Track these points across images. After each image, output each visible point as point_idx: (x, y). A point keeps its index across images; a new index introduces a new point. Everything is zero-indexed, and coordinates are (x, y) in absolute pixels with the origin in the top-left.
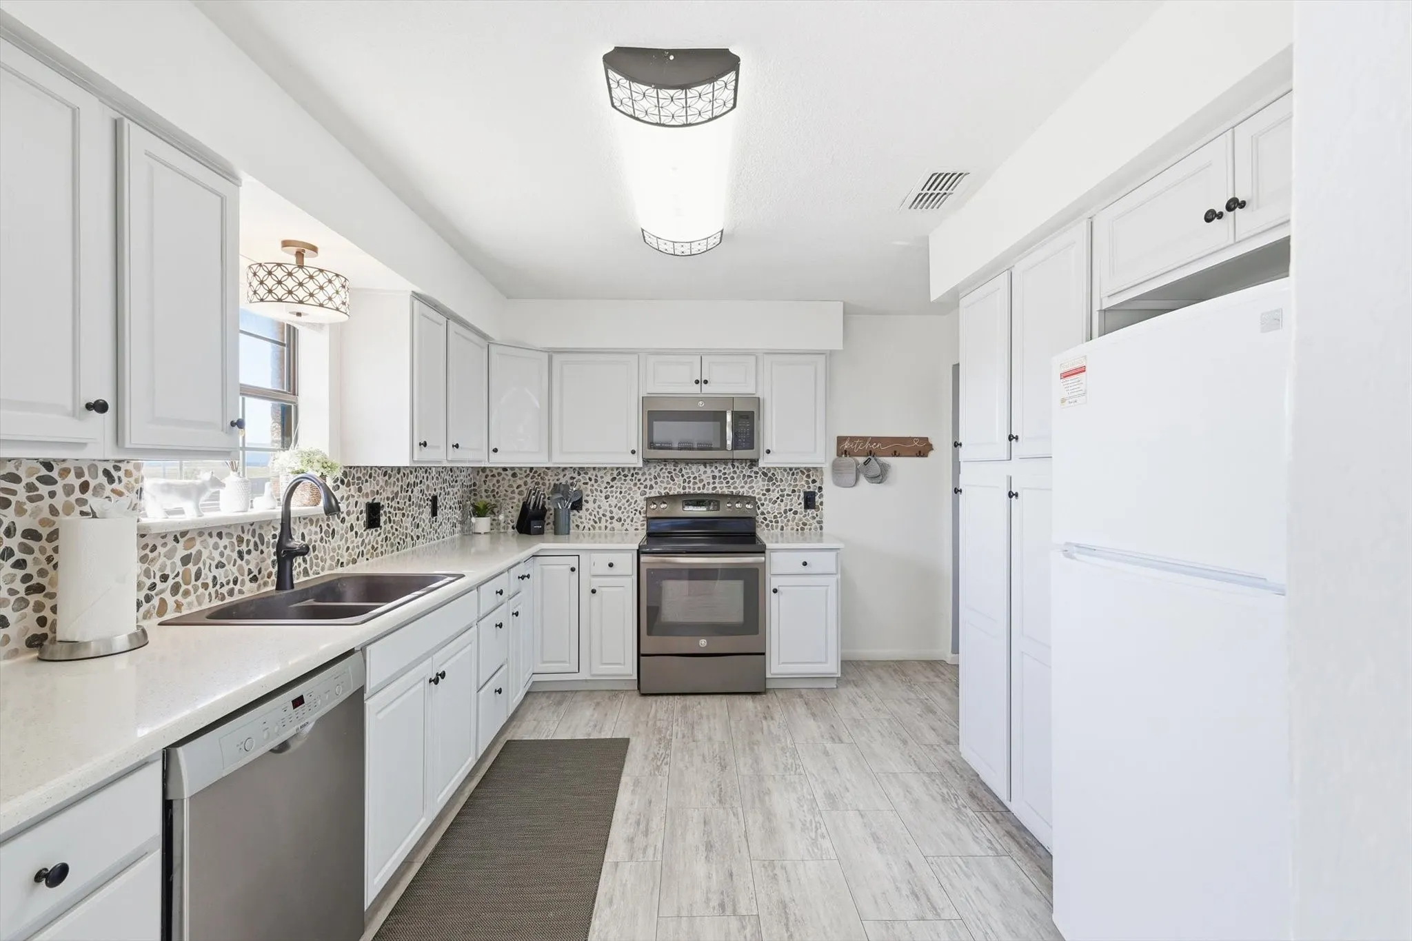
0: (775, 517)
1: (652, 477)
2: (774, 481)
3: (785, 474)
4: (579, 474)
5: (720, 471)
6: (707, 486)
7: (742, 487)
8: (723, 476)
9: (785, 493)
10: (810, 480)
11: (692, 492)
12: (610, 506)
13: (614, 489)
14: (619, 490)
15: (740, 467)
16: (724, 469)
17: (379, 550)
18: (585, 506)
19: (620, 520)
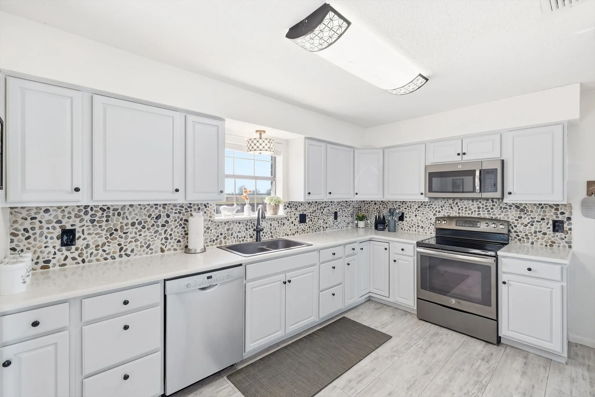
0: (526, 235)
1: (440, 206)
2: (526, 212)
3: (536, 207)
4: (403, 204)
5: (483, 204)
6: (474, 213)
7: (500, 214)
8: (485, 207)
9: (535, 220)
11: (464, 215)
12: (417, 220)
13: (419, 212)
14: (422, 212)
15: (498, 202)
16: (486, 203)
17: (306, 231)
18: (405, 219)
19: (422, 227)
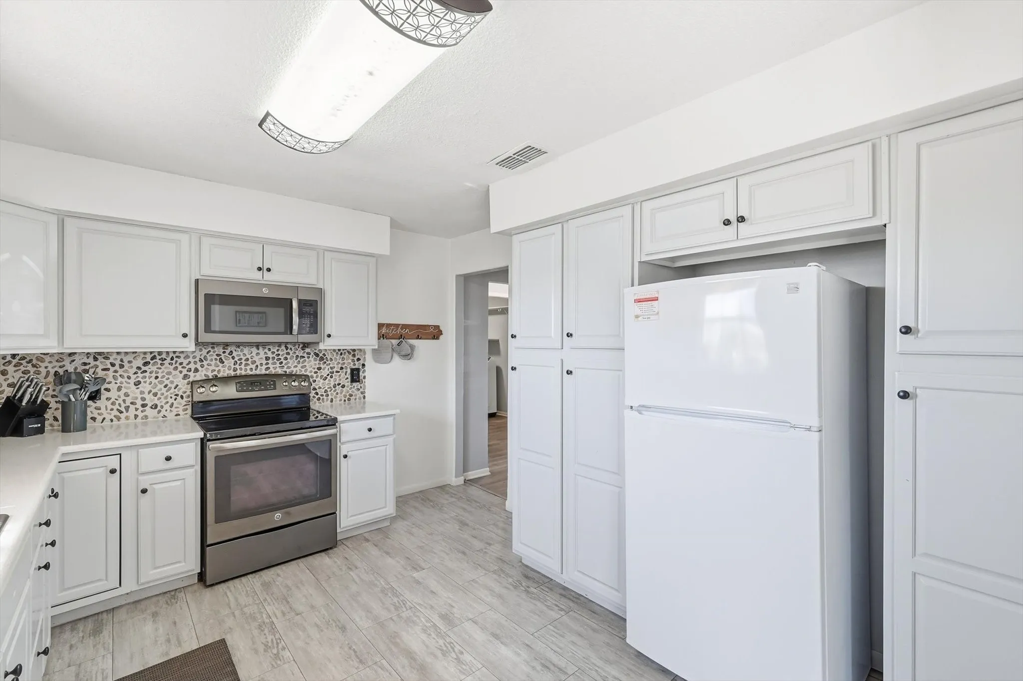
0: (326, 391)
1: (197, 359)
2: (325, 360)
3: (335, 354)
4: (96, 359)
5: (273, 353)
6: (259, 367)
7: (296, 367)
8: (276, 358)
9: (335, 370)
10: (355, 359)
11: (243, 373)
12: (142, 393)
13: (147, 374)
14: (154, 375)
15: (293, 348)
16: (278, 350)
18: (104, 395)
19: (155, 406)
